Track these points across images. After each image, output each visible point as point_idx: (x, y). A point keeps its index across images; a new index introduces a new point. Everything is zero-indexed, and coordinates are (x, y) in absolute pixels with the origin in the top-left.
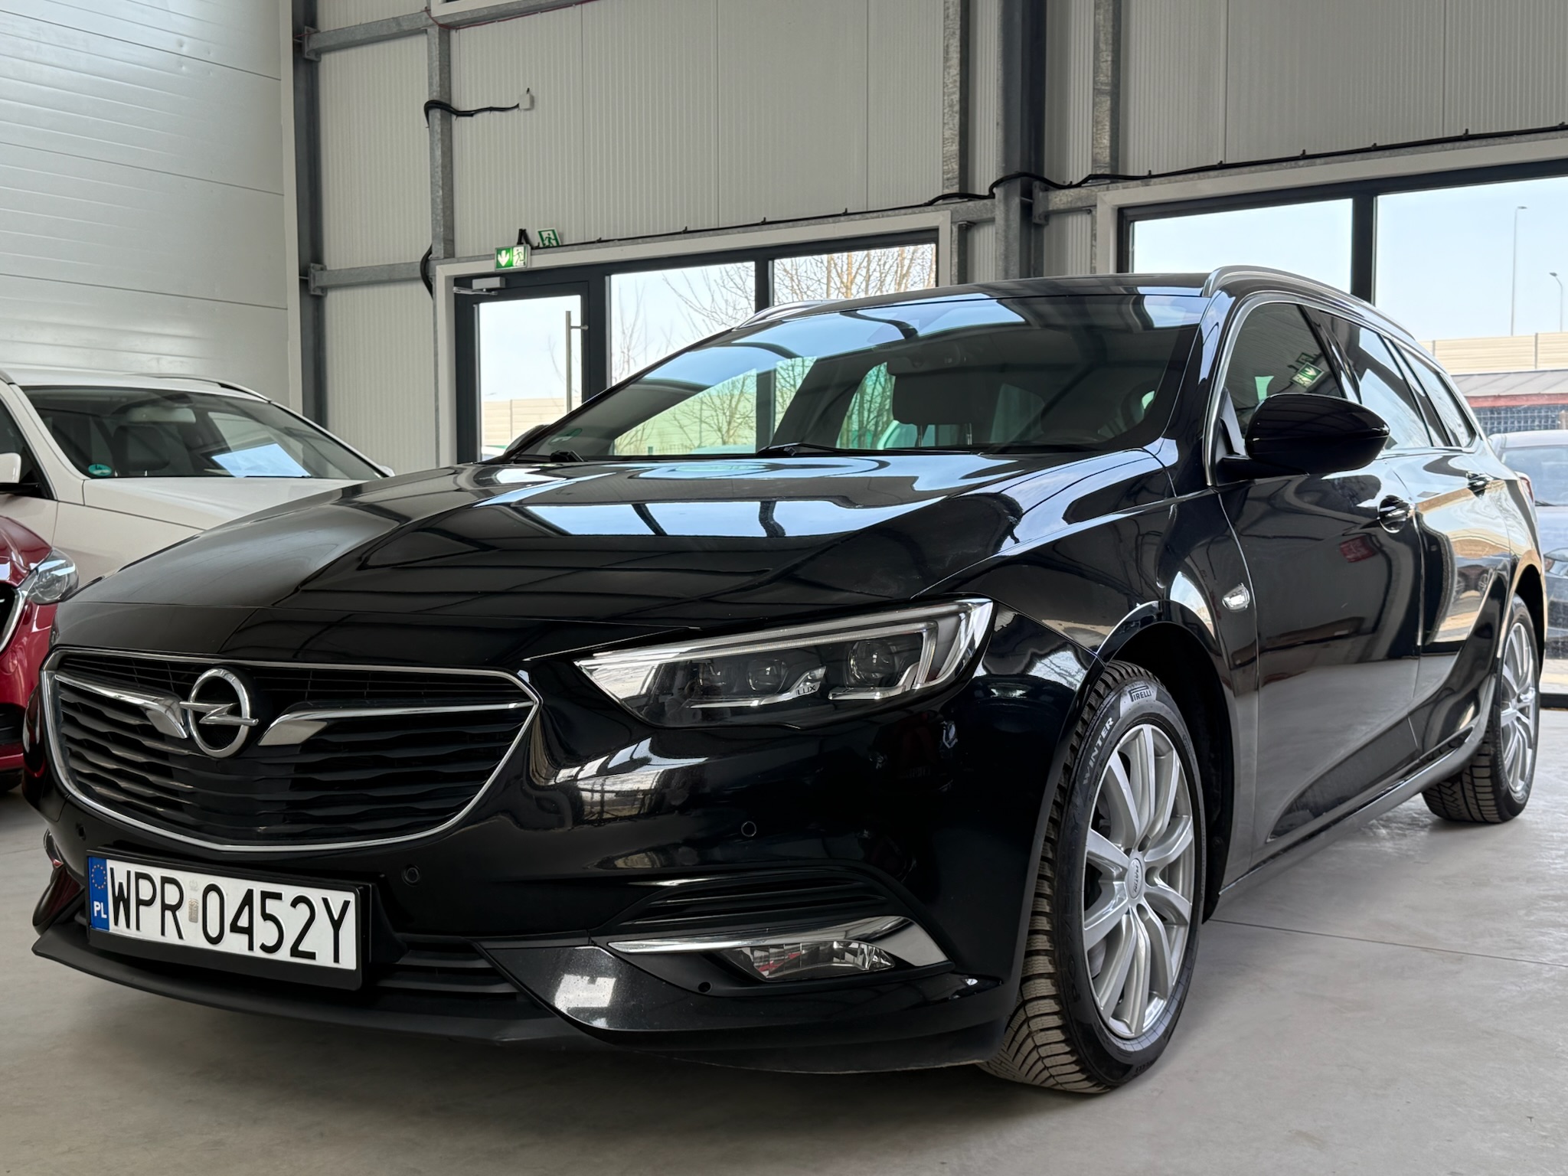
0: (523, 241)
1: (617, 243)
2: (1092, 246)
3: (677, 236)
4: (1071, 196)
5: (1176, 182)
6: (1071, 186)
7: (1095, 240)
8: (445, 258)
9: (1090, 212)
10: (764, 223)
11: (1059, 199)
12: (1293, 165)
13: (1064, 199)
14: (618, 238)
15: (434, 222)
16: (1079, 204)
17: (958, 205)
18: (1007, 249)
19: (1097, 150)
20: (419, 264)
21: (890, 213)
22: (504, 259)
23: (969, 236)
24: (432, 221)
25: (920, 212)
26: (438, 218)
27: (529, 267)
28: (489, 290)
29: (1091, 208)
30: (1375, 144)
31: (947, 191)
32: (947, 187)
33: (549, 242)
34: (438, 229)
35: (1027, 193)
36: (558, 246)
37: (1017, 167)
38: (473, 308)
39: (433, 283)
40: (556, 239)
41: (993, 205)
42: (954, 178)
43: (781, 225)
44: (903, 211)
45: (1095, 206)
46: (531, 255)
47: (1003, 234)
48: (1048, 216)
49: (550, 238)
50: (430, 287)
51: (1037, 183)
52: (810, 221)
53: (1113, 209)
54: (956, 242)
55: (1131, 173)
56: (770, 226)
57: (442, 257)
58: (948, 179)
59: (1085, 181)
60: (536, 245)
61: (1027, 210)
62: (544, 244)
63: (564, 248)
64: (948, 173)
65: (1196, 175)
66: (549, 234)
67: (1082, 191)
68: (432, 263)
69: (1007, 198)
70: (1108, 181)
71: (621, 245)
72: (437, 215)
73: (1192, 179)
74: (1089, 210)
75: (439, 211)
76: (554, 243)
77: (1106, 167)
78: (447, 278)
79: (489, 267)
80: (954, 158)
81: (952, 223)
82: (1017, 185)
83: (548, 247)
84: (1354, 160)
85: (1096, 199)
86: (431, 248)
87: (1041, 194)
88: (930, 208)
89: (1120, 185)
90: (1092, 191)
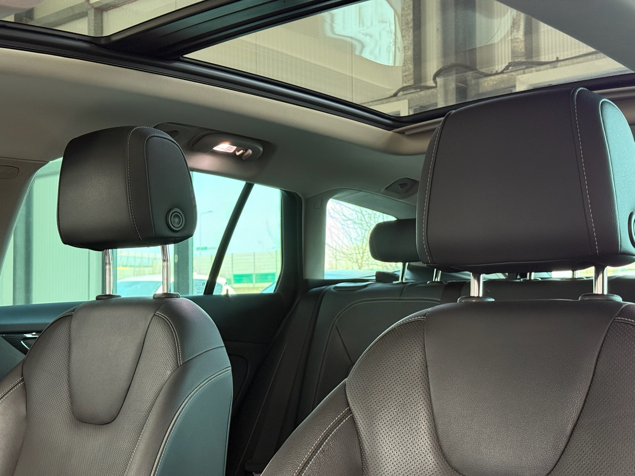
4: (496, 80)
5: (578, 63)
11: (488, 83)
13: (491, 83)
17: (414, 95)
19: (515, 44)
25: (387, 103)
31: (406, 86)
32: (405, 82)
35: (461, 79)
37: (452, 60)
41: (436, 92)
42: (410, 75)
45: (515, 86)
51: (471, 73)
55: (543, 60)
58: (406, 76)
59: (507, 68)
61: (463, 93)
64: (406, 71)
67: (505, 76)
69: (445, 83)
70: (524, 67)
77: (522, 56)
80: (410, 60)
81: (409, 108)
82: (453, 74)
85: (515, 81)
87: (474, 81)
88: (394, 99)
89: (533, 69)
90: (512, 76)
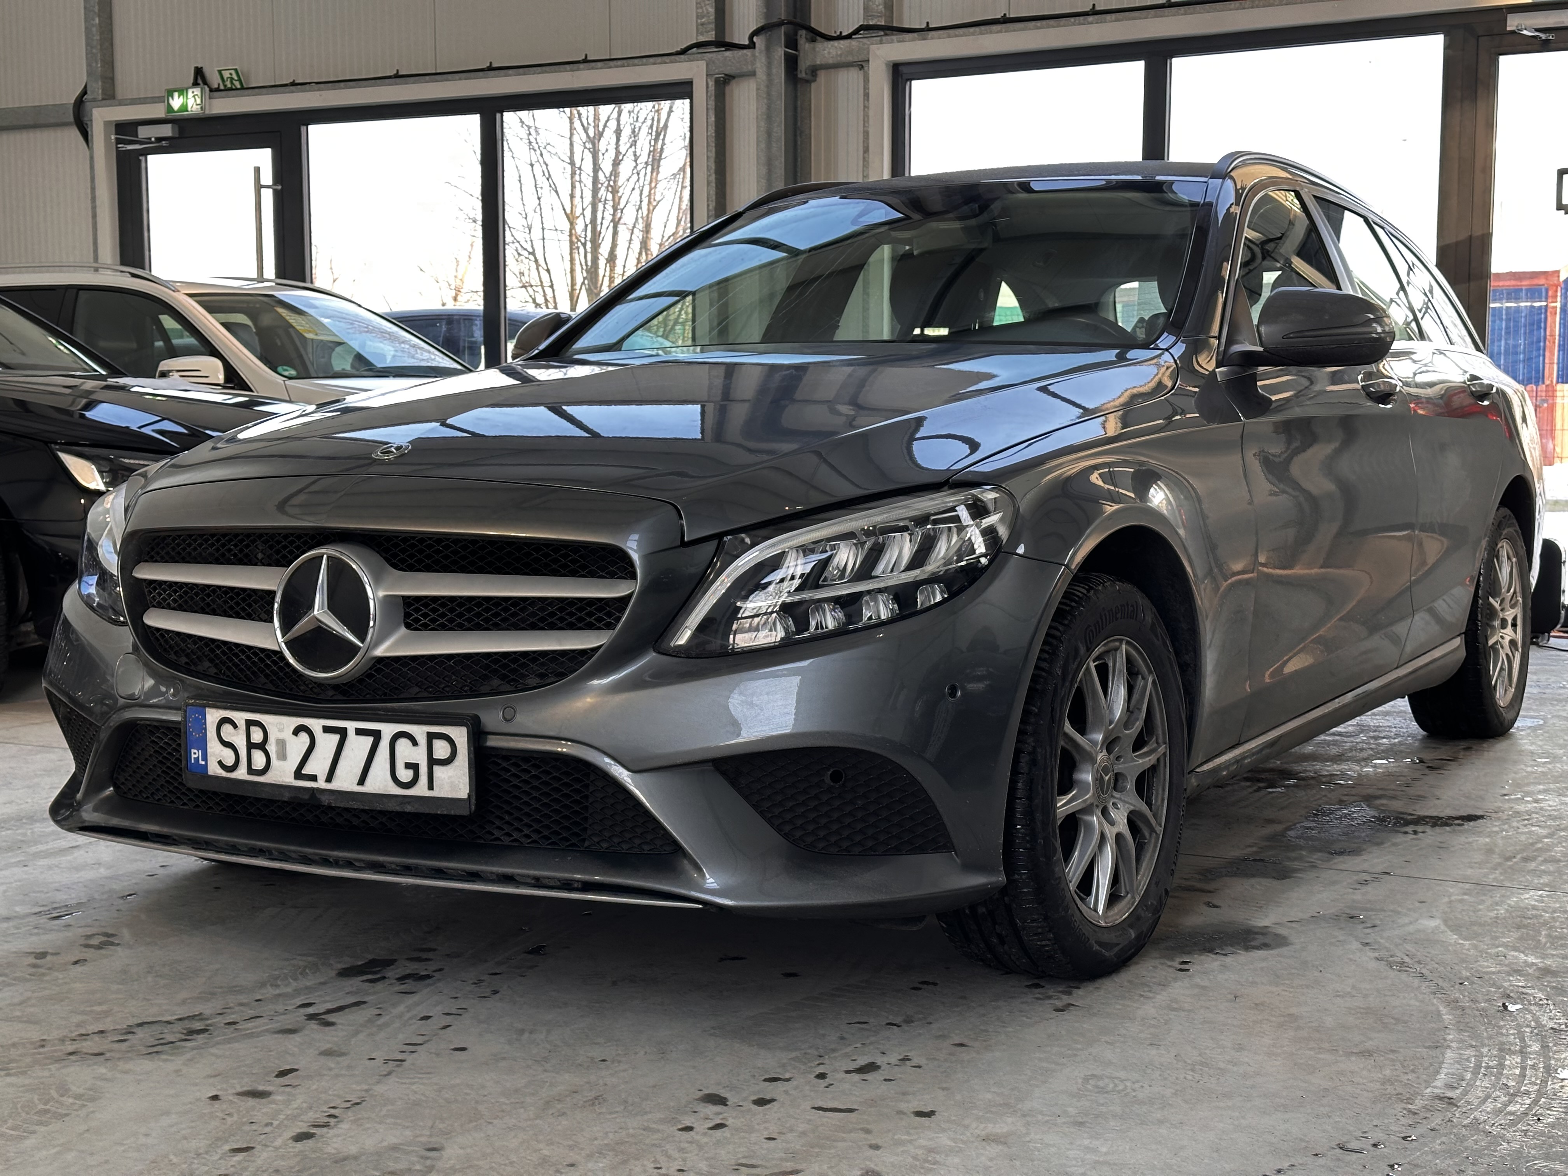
0: (200, 81)
1: (313, 86)
2: (865, 107)
3: (387, 81)
4: (841, 48)
5: (956, 36)
7: (868, 100)
8: (103, 99)
9: (862, 67)
10: (490, 68)
11: (828, 52)
12: (1082, 22)
13: (833, 52)
14: (316, 81)
15: (89, 56)
16: (850, 59)
17: (714, 55)
18: (769, 108)
20: (71, 107)
21: (636, 61)
22: (176, 102)
23: (728, 89)
24: (87, 54)
25: (671, 62)
26: (94, 51)
27: (207, 112)
28: (159, 140)
29: (864, 64)
30: (1169, 0)
31: (702, 39)
32: (702, 34)
33: (232, 83)
34: (94, 65)
35: (792, 43)
36: (243, 88)
37: (780, 14)
38: (140, 161)
39: (89, 130)
40: (240, 80)
41: (754, 56)
42: (709, 23)
43: (510, 71)
44: (652, 60)
45: (868, 61)
46: (210, 98)
47: (765, 90)
48: (814, 71)
49: (232, 79)
50: (85, 134)
51: (802, 33)
52: (544, 68)
53: (887, 65)
54: (713, 98)
55: (906, 25)
56: (497, 72)
57: (100, 97)
58: (702, 24)
59: (856, 32)
60: (216, 86)
61: (792, 63)
62: (225, 86)
63: (250, 91)
64: (703, 17)
65: (977, 29)
66: (231, 74)
67: (854, 43)
68: (88, 105)
69: (768, 49)
70: (882, 33)
71: (319, 90)
72: (92, 47)
73: (973, 34)
74: (862, 65)
75: (96, 43)
76: (239, 86)
77: (879, 17)
78: (107, 124)
79: (158, 111)
81: (707, 75)
82: (780, 34)
83: (231, 89)
84: (1146, 18)
85: (868, 53)
86: (85, 87)
87: (807, 45)
88: (682, 56)
89: (894, 37)
90: (864, 44)
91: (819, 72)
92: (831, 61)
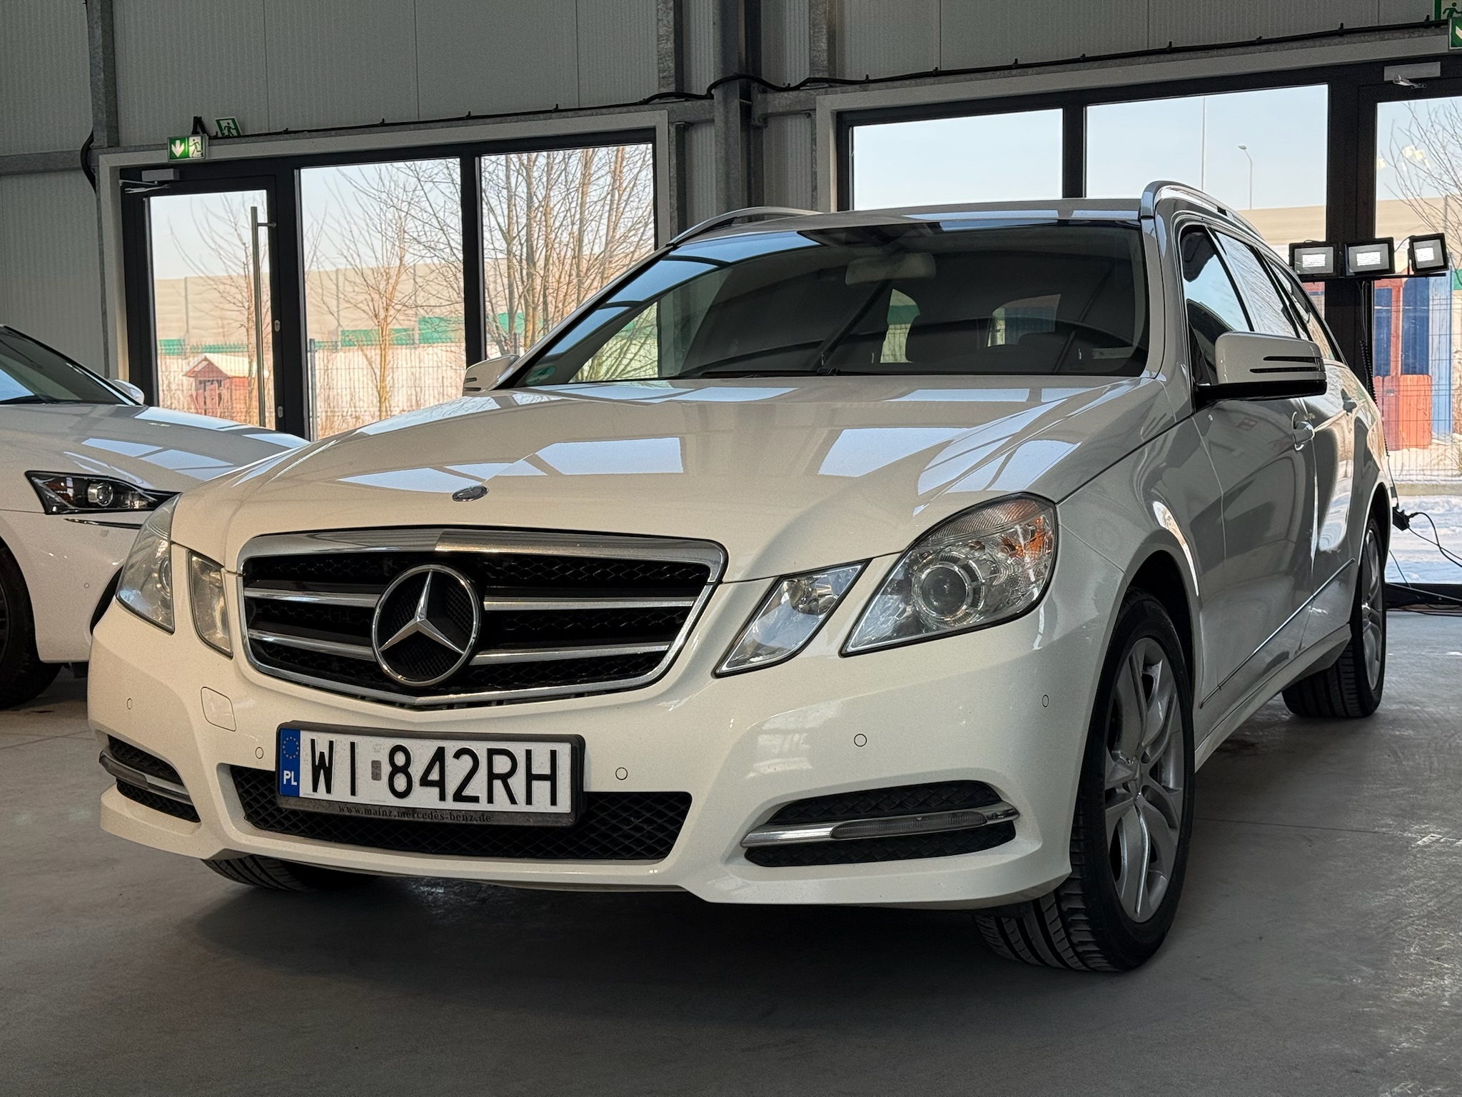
1: (308, 135)
2: (812, 150)
3: (375, 129)
4: (790, 99)
5: (894, 88)
6: (788, 89)
7: (815, 145)
8: (109, 147)
9: (809, 116)
10: (470, 117)
11: (779, 101)
12: (1006, 75)
13: (783, 102)
14: (307, 129)
15: (96, 107)
16: (798, 108)
17: (675, 105)
18: (727, 152)
19: (815, 53)
20: (79, 153)
21: (604, 110)
22: (178, 149)
23: (688, 135)
24: (93, 105)
25: (636, 111)
26: (100, 102)
27: (207, 158)
28: (161, 183)
29: (811, 112)
30: (1084, 55)
31: (664, 90)
32: (663, 86)
33: (229, 131)
34: (100, 115)
35: (746, 94)
36: (239, 136)
37: (735, 69)
38: (144, 202)
39: (96, 175)
40: (236, 128)
41: (712, 106)
42: (670, 77)
43: (488, 120)
44: (617, 110)
45: (815, 110)
46: (209, 145)
47: (723, 135)
48: (766, 118)
49: (229, 128)
50: (92, 179)
51: (755, 85)
52: (519, 117)
53: (832, 113)
54: (674, 143)
55: (848, 78)
56: (476, 121)
57: (106, 145)
58: (664, 77)
59: (803, 84)
60: (215, 134)
61: (746, 112)
62: (223, 134)
63: (246, 139)
64: (664, 71)
65: (912, 81)
66: (228, 124)
67: (801, 94)
68: (94, 152)
69: (725, 100)
70: (827, 85)
71: (310, 138)
72: (98, 100)
73: (909, 86)
74: (809, 113)
75: (101, 96)
76: (235, 134)
77: (823, 71)
78: (113, 169)
79: (161, 157)
80: (669, 56)
81: (669, 123)
82: (736, 85)
83: (228, 137)
84: (1064, 72)
85: (815, 103)
86: (92, 134)
87: (759, 96)
88: (646, 106)
89: (838, 89)
90: (811, 95)
91: (769, 119)
92: (781, 110)
